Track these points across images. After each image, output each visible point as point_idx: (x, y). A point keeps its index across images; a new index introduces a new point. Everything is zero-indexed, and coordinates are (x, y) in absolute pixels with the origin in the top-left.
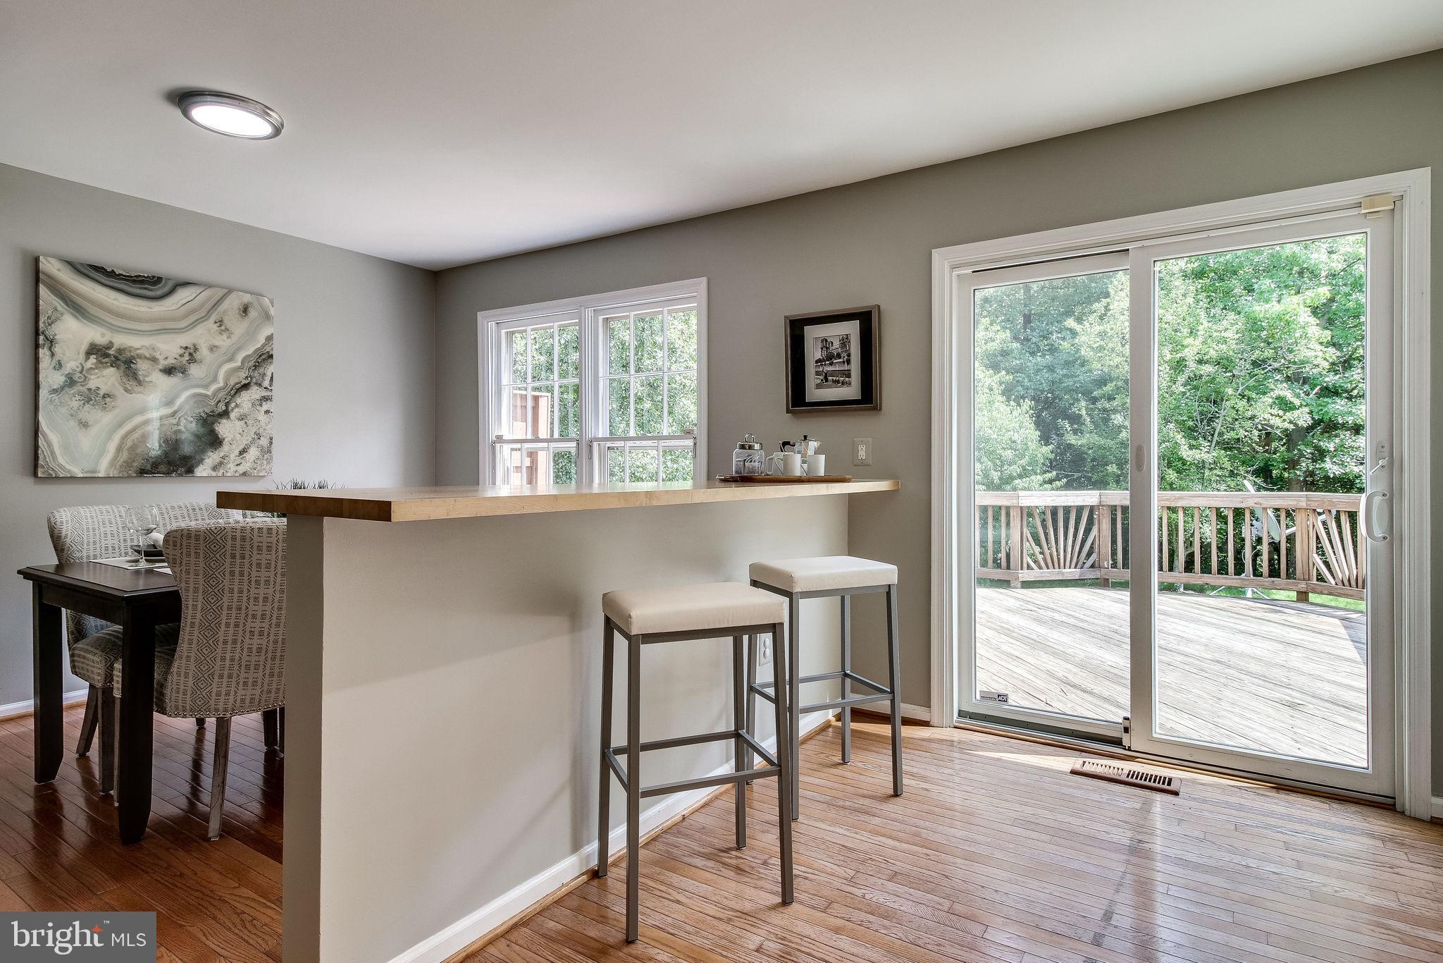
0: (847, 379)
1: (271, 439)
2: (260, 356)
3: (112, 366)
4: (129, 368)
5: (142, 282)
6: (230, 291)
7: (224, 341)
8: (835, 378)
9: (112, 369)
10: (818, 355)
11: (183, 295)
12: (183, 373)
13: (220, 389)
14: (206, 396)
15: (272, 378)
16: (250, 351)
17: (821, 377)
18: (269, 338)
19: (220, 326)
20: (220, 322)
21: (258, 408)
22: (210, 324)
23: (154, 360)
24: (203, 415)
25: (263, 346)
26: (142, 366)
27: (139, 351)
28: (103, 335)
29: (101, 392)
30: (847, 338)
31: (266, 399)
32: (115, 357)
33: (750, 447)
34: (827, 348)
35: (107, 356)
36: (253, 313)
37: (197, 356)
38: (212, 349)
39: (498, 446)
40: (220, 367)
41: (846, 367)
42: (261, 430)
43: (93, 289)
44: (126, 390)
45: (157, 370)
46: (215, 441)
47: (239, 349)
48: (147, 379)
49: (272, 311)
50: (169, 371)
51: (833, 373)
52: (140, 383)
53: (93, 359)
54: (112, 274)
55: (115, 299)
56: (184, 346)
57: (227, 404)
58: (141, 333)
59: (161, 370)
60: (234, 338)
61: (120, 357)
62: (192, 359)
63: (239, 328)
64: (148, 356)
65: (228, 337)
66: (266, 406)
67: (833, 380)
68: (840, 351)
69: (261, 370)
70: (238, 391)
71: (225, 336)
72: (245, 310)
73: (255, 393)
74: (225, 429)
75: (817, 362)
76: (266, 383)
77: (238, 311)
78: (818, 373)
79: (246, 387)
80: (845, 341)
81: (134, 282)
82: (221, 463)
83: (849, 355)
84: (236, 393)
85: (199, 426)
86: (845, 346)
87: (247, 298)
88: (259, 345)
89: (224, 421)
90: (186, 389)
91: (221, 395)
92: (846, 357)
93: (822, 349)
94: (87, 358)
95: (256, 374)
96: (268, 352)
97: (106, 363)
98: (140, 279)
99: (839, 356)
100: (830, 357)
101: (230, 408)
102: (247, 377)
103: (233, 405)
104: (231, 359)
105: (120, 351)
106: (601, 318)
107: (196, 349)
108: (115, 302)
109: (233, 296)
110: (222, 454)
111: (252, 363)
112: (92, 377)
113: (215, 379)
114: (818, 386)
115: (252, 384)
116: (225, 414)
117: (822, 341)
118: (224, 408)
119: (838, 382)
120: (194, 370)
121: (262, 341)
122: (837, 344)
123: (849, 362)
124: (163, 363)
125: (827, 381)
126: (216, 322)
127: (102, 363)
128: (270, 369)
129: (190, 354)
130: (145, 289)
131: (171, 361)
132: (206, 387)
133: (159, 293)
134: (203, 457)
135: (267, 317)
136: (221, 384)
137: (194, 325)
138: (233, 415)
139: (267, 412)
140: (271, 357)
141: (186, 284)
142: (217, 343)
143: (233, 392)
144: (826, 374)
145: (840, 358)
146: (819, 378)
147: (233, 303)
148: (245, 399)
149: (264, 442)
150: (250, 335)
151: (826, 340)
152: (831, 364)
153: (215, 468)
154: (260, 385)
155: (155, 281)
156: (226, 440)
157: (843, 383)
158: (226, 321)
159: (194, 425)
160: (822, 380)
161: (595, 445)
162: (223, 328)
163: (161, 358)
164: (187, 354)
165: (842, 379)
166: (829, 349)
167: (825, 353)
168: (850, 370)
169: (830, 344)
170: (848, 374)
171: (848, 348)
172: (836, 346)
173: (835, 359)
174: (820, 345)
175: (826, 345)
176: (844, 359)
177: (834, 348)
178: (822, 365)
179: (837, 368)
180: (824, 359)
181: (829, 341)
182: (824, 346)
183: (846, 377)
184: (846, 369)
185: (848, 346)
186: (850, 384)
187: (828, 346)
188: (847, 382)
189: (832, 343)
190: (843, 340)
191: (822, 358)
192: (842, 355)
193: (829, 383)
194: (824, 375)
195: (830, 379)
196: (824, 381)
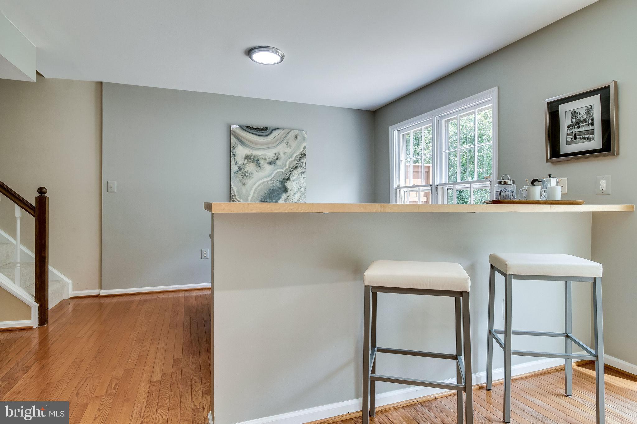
0: (591, 136)
1: (305, 188)
2: (301, 155)
3: (252, 162)
4: (257, 163)
5: (262, 130)
6: (291, 130)
7: (289, 150)
8: (581, 136)
9: (252, 163)
10: (569, 122)
11: (275, 133)
12: (274, 164)
13: (287, 169)
14: (282, 172)
15: (306, 164)
16: (298, 153)
17: (572, 137)
18: (305, 148)
19: (287, 144)
20: (287, 143)
21: (301, 176)
22: (284, 144)
23: (265, 159)
24: (281, 179)
25: (303, 151)
26: (261, 162)
27: (260, 156)
28: (250, 151)
29: (249, 172)
30: (591, 108)
31: (303, 172)
32: (253, 159)
33: (505, 183)
34: (575, 117)
35: (250, 159)
36: (299, 138)
37: (279, 157)
38: (285, 153)
39: (398, 190)
40: (287, 161)
41: (590, 128)
42: (302, 185)
43: (247, 135)
44: (257, 171)
45: (266, 163)
46: (286, 190)
47: (294, 153)
48: (263, 167)
49: (306, 136)
50: (270, 163)
51: (580, 133)
52: (260, 168)
53: (246, 160)
54: (252, 128)
55: (253, 138)
56: (275, 153)
57: (289, 175)
58: (261, 149)
59: (267, 163)
60: (292, 148)
61: (255, 159)
62: (278, 158)
63: (294, 144)
64: (263, 158)
65: (290, 148)
66: (303, 175)
67: (580, 137)
68: (585, 117)
69: (302, 161)
70: (293, 169)
71: (289, 148)
72: (296, 137)
73: (299, 170)
74: (288, 185)
75: (568, 127)
76: (303, 166)
77: (293, 138)
78: (569, 134)
79: (296, 168)
80: (589, 110)
81: (259, 130)
82: (287, 199)
83: (592, 120)
84: (293, 170)
85: (280, 184)
86: (589, 113)
87: (297, 132)
88: (301, 151)
89: (288, 182)
90: (276, 169)
91: (288, 171)
92: (590, 121)
93: (572, 118)
94: (245, 160)
95: (300, 163)
96: (304, 153)
97: (251, 161)
98: (261, 129)
99: (585, 121)
100: (578, 123)
101: (290, 177)
102: (297, 164)
103: (292, 175)
104: (291, 157)
105: (255, 157)
106: (443, 121)
107: (279, 154)
108: (253, 139)
109: (292, 132)
110: (288, 195)
111: (298, 158)
112: (246, 167)
113: (285, 166)
114: (569, 143)
115: (298, 167)
116: (289, 179)
117: (572, 113)
118: (288, 177)
119: (584, 138)
120: (279, 162)
121: (302, 149)
122: (583, 113)
123: (592, 124)
124: (268, 160)
125: (575, 138)
126: (286, 143)
127: (249, 161)
128: (305, 160)
129: (277, 156)
130: (263, 132)
131: (271, 159)
132: (282, 168)
133: (267, 133)
134: (281, 196)
135: (304, 139)
136: (288, 167)
137: (278, 145)
138: (291, 179)
139: (304, 178)
140: (305, 155)
141: (276, 129)
142: (286, 151)
143: (292, 170)
144: (575, 135)
145: (586, 122)
146: (570, 138)
147: (292, 134)
148: (296, 172)
149: (303, 190)
150: (298, 147)
151: (575, 112)
152: (579, 127)
153: (285, 200)
154: (301, 167)
155: (266, 129)
156: (289, 189)
157: (588, 139)
158: (289, 142)
159: (278, 184)
160: (572, 139)
161: (440, 187)
162: (288, 145)
163: (267, 158)
164: (276, 156)
165: (587, 136)
166: (577, 117)
167: (574, 120)
168: (593, 129)
169: (578, 114)
170: (592, 132)
171: (591, 115)
172: (582, 114)
173: (582, 123)
174: (570, 115)
175: (575, 115)
176: (589, 123)
177: (581, 116)
178: (572, 128)
179: (583, 129)
180: (573, 124)
181: (577, 112)
182: (574, 116)
183: (590, 135)
184: (590, 129)
185: (591, 113)
186: (593, 139)
187: (576, 115)
188: (591, 138)
189: (580, 113)
190: (588, 110)
191: (572, 124)
192: (587, 120)
193: (577, 140)
194: (573, 135)
195: (578, 137)
196: (574, 139)
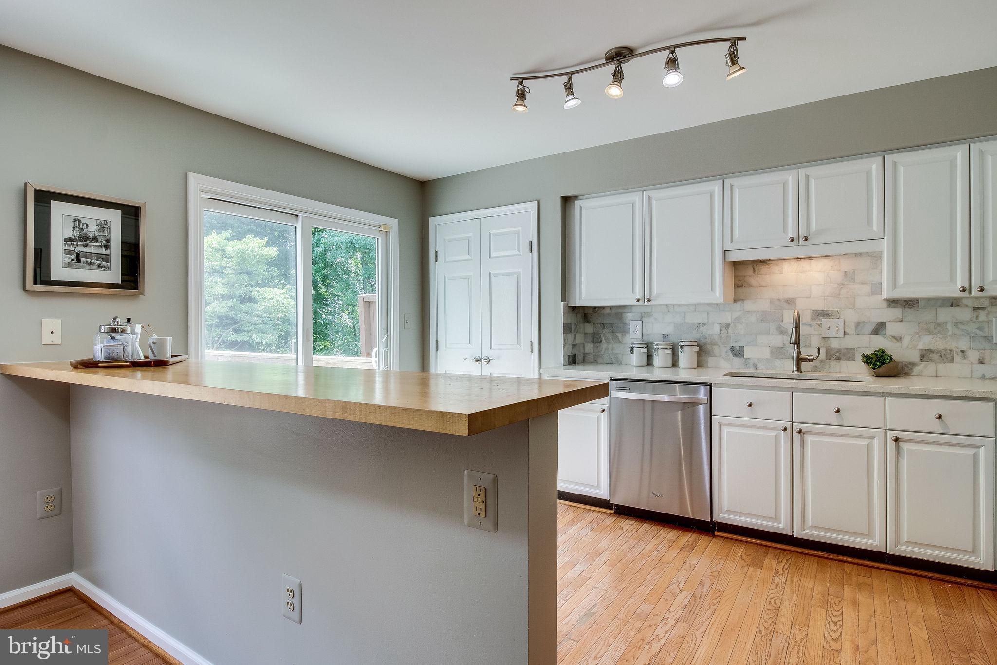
0: (104, 263)
8: (89, 260)
10: (69, 234)
30: (106, 224)
34: (80, 228)
41: (103, 251)
51: (86, 255)
67: (87, 262)
68: (97, 234)
75: (66, 240)
78: (66, 252)
80: (104, 226)
83: (108, 241)
86: (103, 231)
92: (104, 242)
93: (74, 228)
99: (95, 239)
100: (84, 239)
114: (68, 265)
117: (74, 220)
119: (94, 264)
122: (93, 227)
123: (107, 247)
125: (79, 261)
145: (97, 241)
146: (70, 258)
151: (80, 221)
152: (86, 246)
157: (99, 266)
160: (72, 260)
165: (99, 262)
166: (83, 231)
167: (77, 233)
168: (109, 255)
169: (85, 226)
170: (106, 258)
171: (106, 234)
172: (92, 229)
173: (91, 242)
174: (72, 224)
175: (79, 225)
176: (102, 244)
177: (89, 230)
178: (74, 244)
179: (93, 250)
180: (75, 239)
181: (83, 222)
182: (77, 227)
183: (103, 261)
184: (104, 253)
185: (106, 232)
186: (108, 268)
187: (81, 227)
188: (104, 266)
189: (87, 225)
190: (101, 225)
191: (73, 237)
192: (100, 239)
193: (82, 264)
194: (76, 255)
195: (83, 259)
196: (76, 261)
